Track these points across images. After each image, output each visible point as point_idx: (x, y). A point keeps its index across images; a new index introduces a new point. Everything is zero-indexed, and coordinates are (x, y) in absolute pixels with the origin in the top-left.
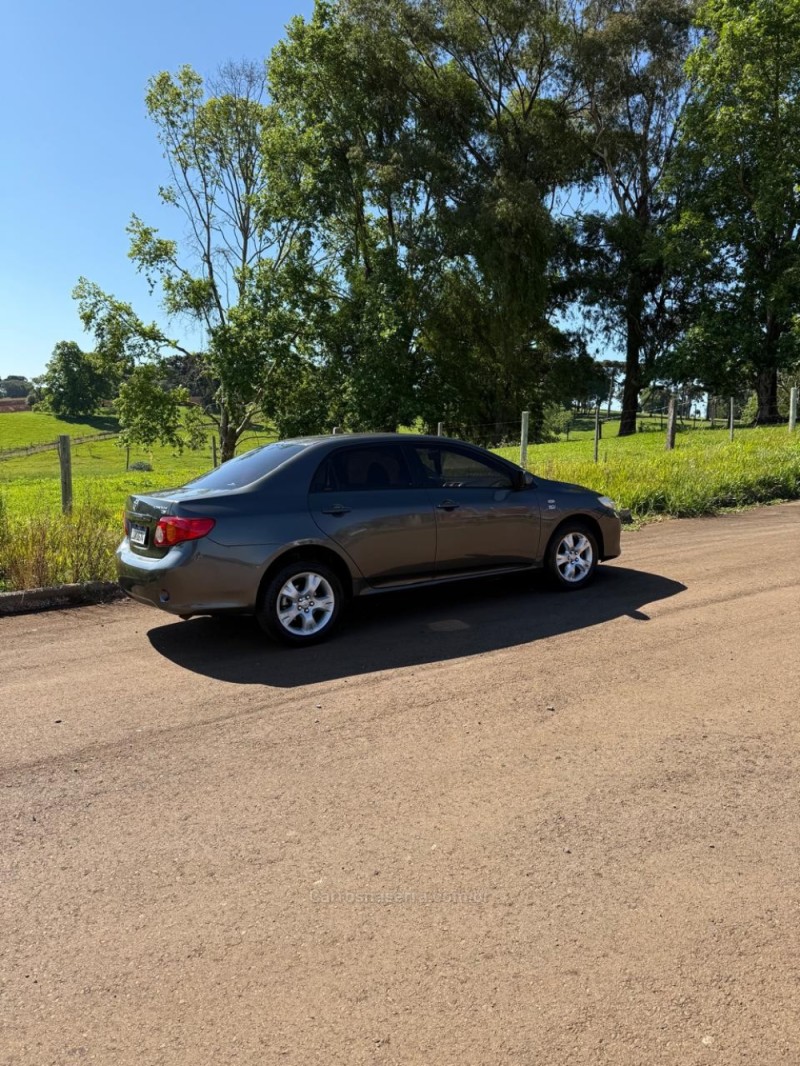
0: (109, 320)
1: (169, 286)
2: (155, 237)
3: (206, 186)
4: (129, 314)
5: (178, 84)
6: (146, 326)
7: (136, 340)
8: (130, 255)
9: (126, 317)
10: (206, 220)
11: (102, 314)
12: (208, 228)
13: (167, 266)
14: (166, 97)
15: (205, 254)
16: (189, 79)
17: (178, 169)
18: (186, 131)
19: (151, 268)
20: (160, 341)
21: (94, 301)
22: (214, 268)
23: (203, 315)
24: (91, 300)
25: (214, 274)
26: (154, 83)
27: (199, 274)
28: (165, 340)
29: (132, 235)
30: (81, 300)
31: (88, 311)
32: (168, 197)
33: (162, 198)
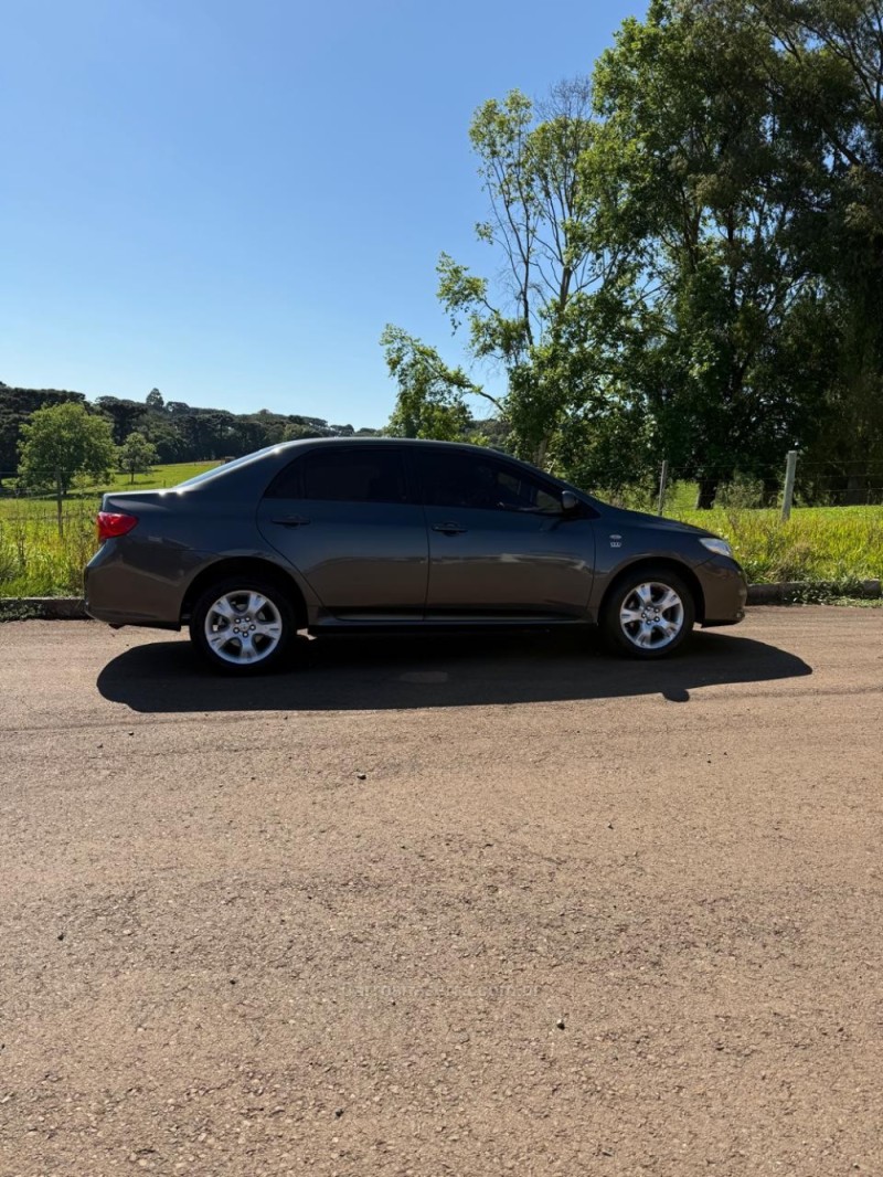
0: (413, 365)
1: (478, 328)
2: (465, 274)
3: (528, 218)
4: (434, 358)
5: (503, 110)
6: (451, 371)
7: (441, 386)
8: (438, 295)
9: (431, 362)
10: (525, 254)
11: (407, 359)
12: (527, 263)
13: (474, 305)
14: (493, 128)
15: (522, 292)
16: (516, 103)
17: (500, 202)
18: (510, 161)
19: (456, 308)
20: (465, 386)
21: (400, 345)
22: (530, 307)
23: (513, 356)
24: (397, 345)
25: (530, 314)
26: (480, 114)
27: (512, 314)
28: (470, 386)
29: (442, 275)
30: (388, 346)
31: (394, 356)
32: (484, 233)
33: (477, 235)
